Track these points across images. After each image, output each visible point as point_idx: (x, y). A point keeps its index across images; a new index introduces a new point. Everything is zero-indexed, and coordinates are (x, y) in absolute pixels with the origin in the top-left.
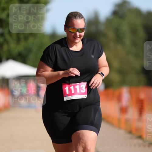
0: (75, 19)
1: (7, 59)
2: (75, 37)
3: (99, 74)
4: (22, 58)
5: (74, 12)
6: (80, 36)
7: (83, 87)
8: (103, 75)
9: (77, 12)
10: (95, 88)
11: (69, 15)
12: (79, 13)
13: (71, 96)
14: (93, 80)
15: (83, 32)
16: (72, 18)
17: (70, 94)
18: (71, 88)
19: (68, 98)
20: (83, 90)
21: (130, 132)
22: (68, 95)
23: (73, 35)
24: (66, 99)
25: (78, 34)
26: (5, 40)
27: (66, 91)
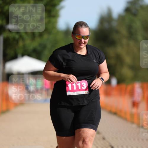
0: (81, 28)
1: (23, 55)
2: (80, 43)
3: (100, 78)
4: (36, 54)
5: (81, 22)
6: (85, 42)
7: (84, 84)
8: (103, 80)
9: (83, 22)
11: (76, 24)
12: (85, 22)
14: (94, 82)
16: (79, 27)
17: (73, 90)
18: (73, 85)
19: (70, 94)
20: (84, 87)
22: (71, 91)
23: (79, 41)
24: (68, 94)
25: (83, 40)
26: (21, 37)
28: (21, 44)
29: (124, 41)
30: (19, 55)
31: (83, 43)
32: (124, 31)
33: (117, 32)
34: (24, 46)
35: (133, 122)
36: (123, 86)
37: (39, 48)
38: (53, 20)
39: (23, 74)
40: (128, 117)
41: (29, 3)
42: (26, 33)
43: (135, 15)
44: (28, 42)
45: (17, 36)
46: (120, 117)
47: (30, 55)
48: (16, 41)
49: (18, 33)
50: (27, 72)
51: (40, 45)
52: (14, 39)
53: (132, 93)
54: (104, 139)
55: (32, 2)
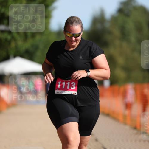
1: (15, 56)
4: (29, 55)
21: (135, 128)
26: (13, 38)
28: (13, 45)
29: (117, 42)
30: (11, 56)
32: (117, 32)
33: (110, 33)
34: (16, 47)
35: (125, 124)
36: (116, 87)
37: (31, 49)
40: (121, 118)
41: (21, 3)
42: (18, 33)
43: (127, 15)
44: (20, 43)
45: (9, 37)
47: (22, 56)
48: (8, 42)
52: (6, 40)
53: (124, 94)
54: (96, 140)
55: (25, 2)
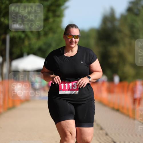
1: (28, 54)
10: (81, 87)
13: (64, 91)
15: (78, 38)
20: (75, 87)
22: (63, 90)
24: (61, 93)
26: (26, 36)
27: (61, 87)
28: (26, 43)
29: (127, 40)
30: (25, 54)
31: (74, 42)
32: (126, 30)
33: (120, 31)
34: (30, 44)
35: (134, 119)
36: (126, 83)
37: (44, 47)
38: (57, 19)
39: (29, 72)
40: (131, 113)
41: (34, 3)
42: (32, 32)
43: (137, 15)
44: (34, 41)
45: (23, 36)
46: (123, 113)
47: (35, 54)
48: (22, 40)
49: (24, 32)
50: (33, 70)
51: (45, 44)
52: (20, 38)
54: (107, 134)
55: (38, 2)
